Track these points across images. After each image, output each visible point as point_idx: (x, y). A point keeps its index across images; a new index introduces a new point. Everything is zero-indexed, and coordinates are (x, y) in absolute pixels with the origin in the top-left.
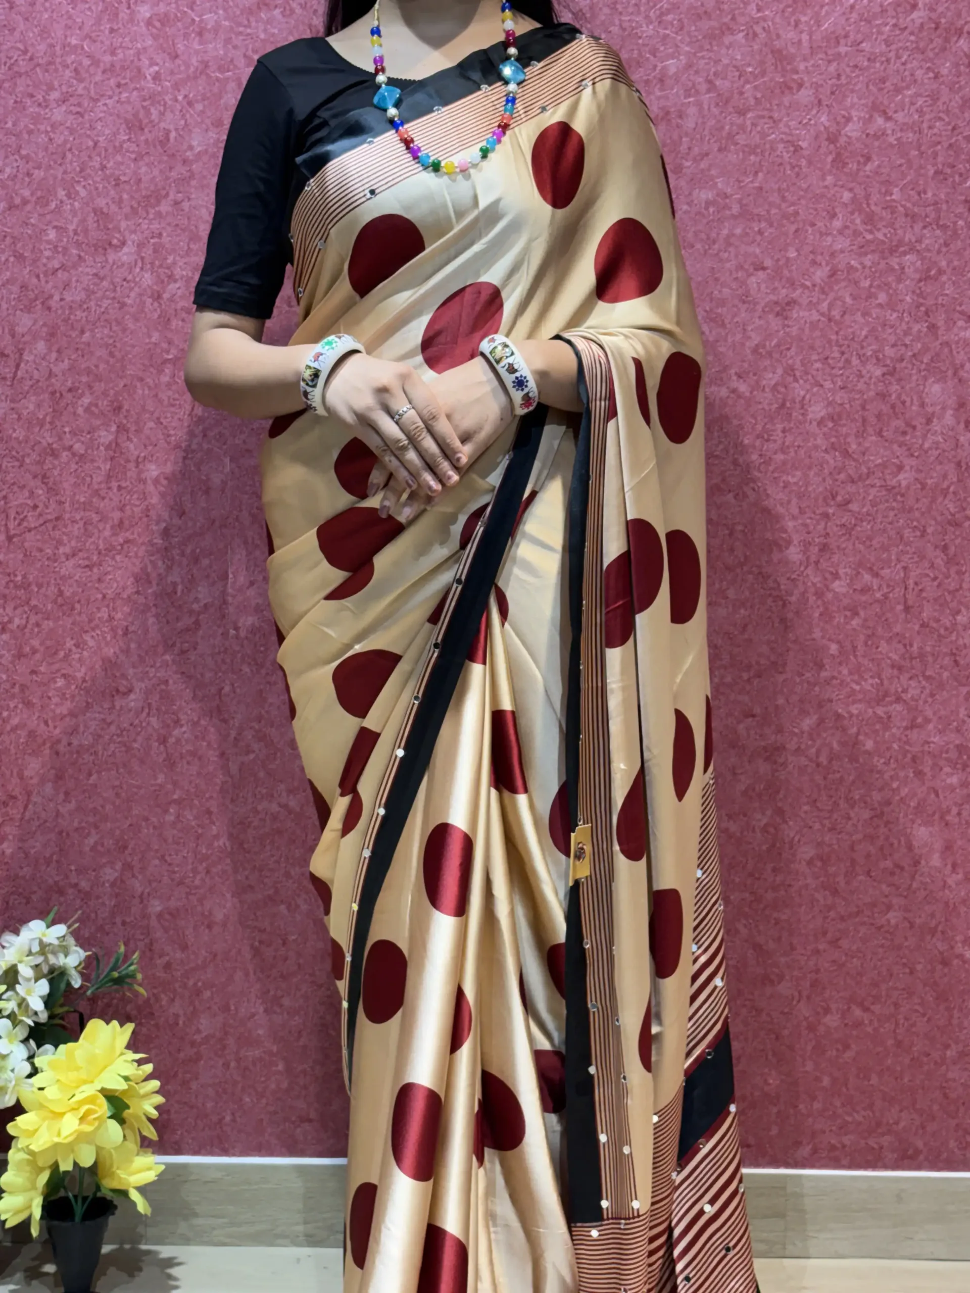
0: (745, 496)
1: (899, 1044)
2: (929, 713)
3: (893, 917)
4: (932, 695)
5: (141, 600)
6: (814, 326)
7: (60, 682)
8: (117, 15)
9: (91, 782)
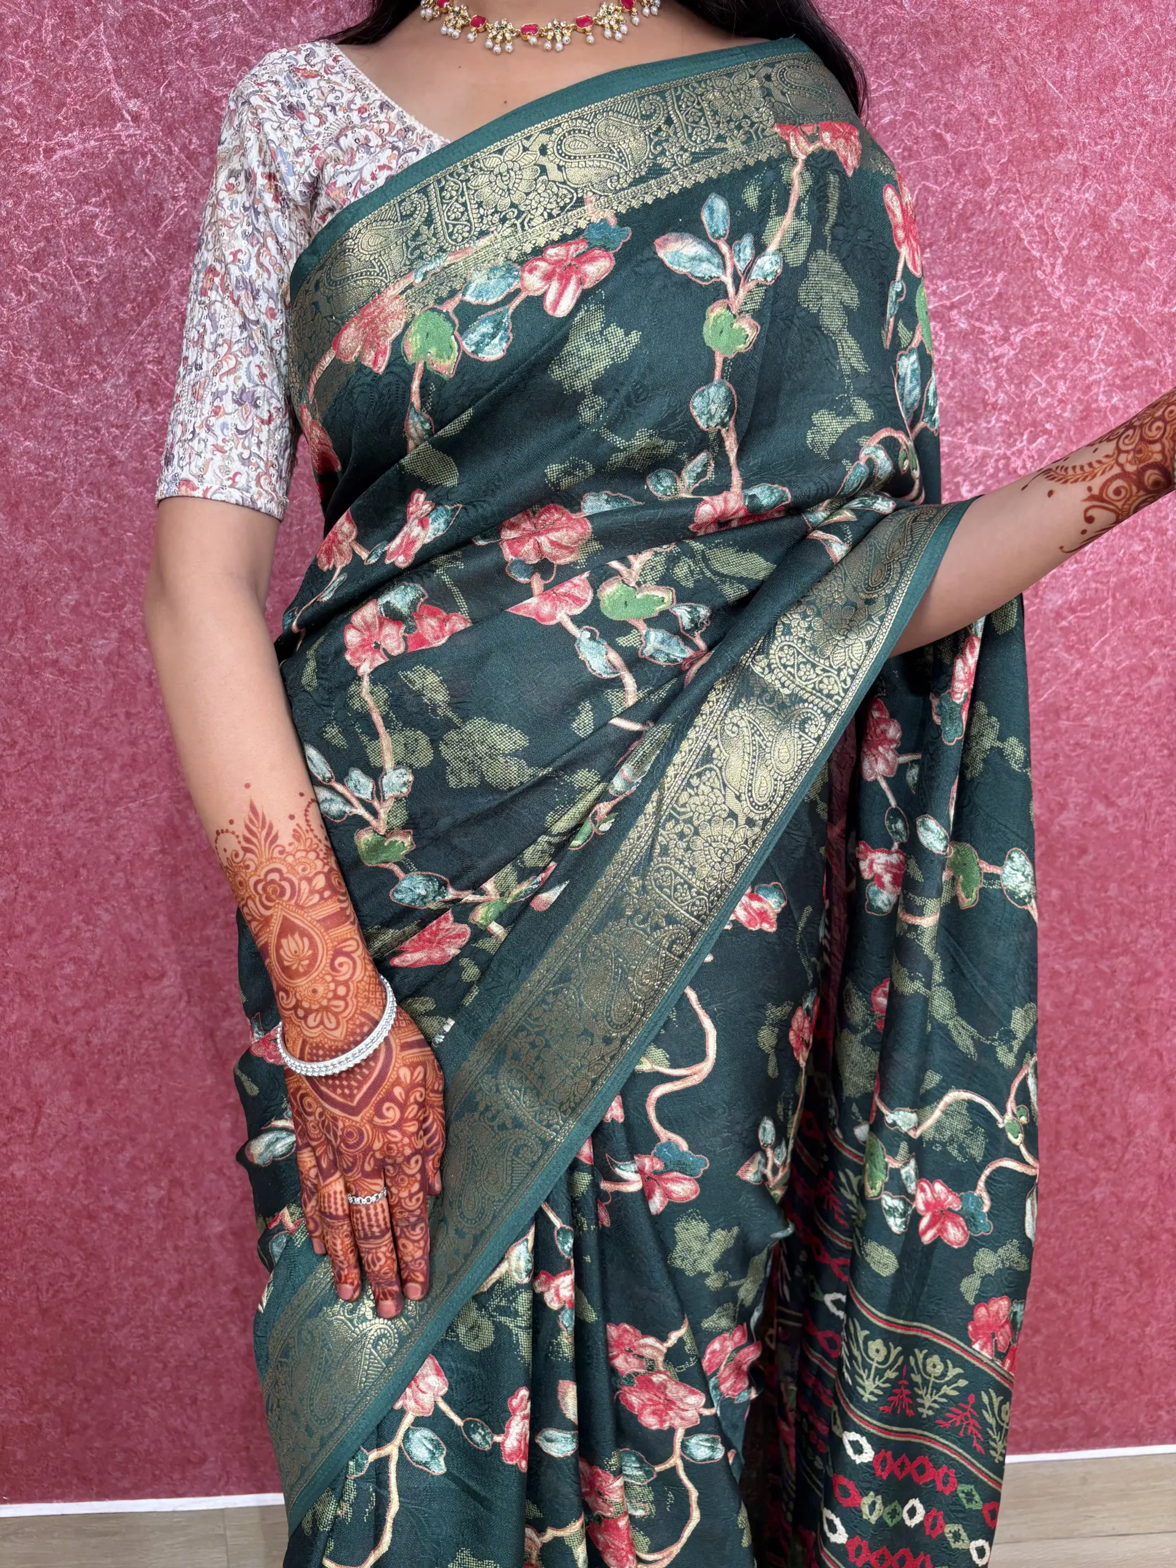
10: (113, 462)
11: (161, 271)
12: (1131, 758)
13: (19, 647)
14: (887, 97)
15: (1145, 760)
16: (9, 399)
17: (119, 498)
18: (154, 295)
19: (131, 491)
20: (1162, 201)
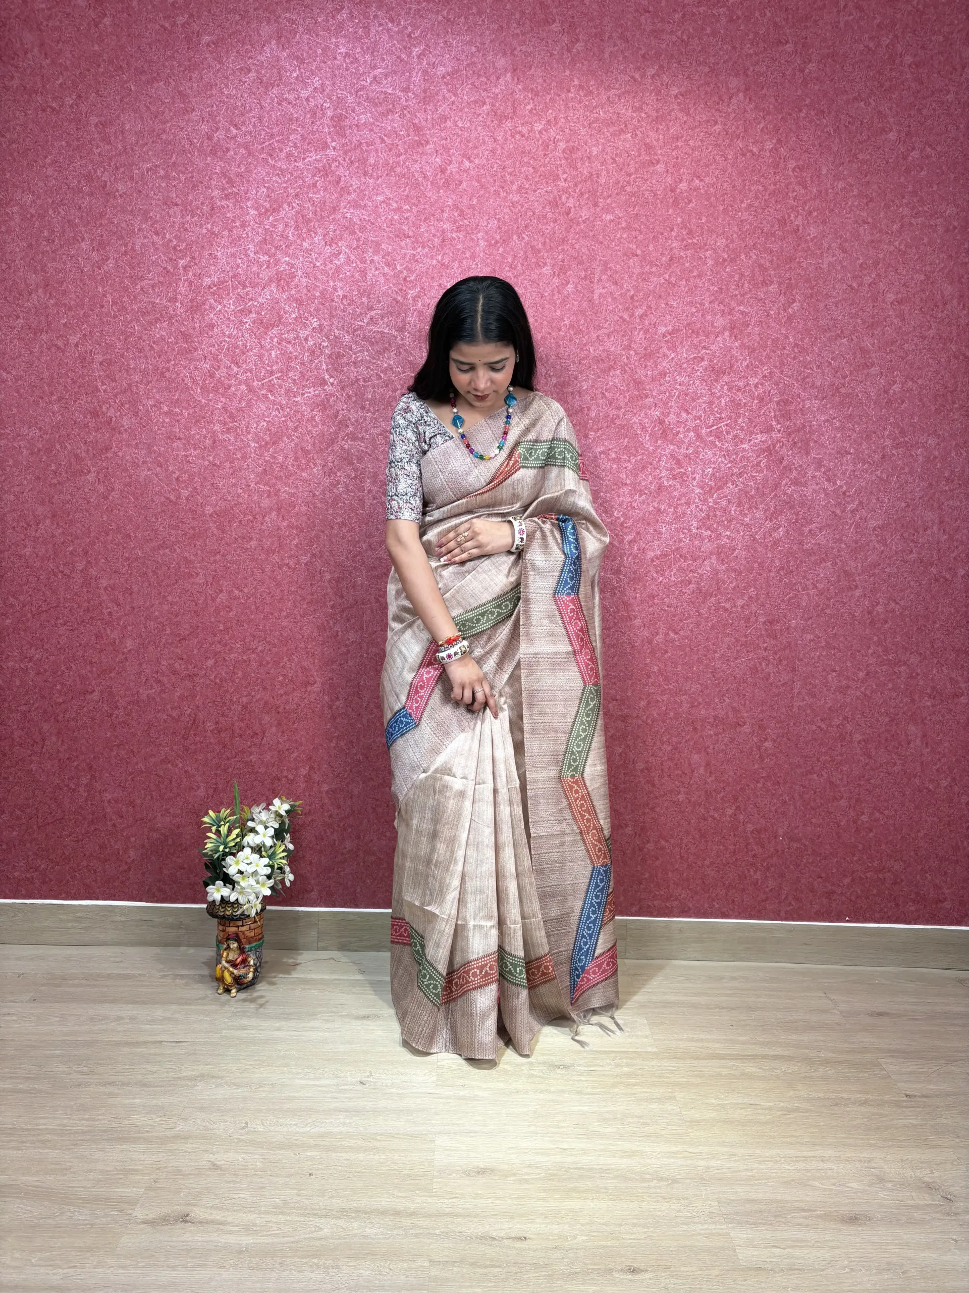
0: (615, 594)
1: (682, 857)
2: (701, 700)
3: (681, 797)
4: (702, 691)
5: (321, 639)
6: (650, 513)
7: (281, 678)
8: (314, 352)
9: (295, 726)
10: (314, 495)
11: (336, 433)
12: (684, 615)
13: (276, 558)
14: (585, 380)
15: (689, 617)
16: (281, 474)
17: (315, 507)
18: (333, 441)
19: (319, 505)
20: (684, 415)
